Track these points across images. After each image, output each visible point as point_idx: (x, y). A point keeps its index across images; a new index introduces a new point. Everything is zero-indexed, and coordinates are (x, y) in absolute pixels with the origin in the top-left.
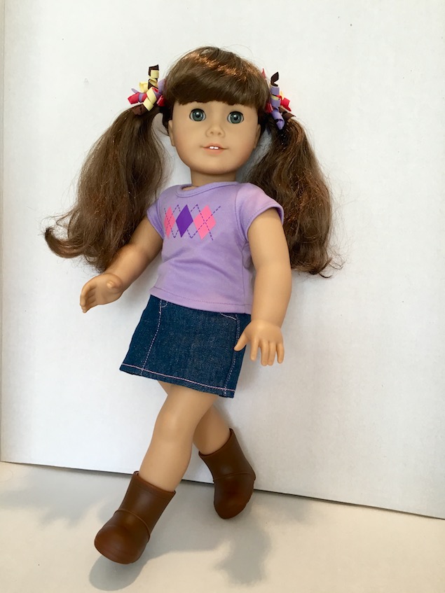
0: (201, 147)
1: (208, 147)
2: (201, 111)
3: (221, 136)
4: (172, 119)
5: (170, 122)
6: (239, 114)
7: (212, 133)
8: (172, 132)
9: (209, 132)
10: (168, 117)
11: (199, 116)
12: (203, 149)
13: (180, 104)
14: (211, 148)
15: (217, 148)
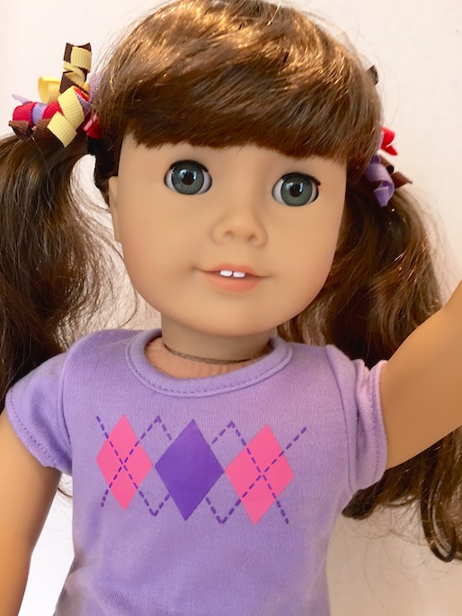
0: (196, 269)
9: (219, 233)
13: (139, 143)
14: (223, 273)
15: (242, 275)
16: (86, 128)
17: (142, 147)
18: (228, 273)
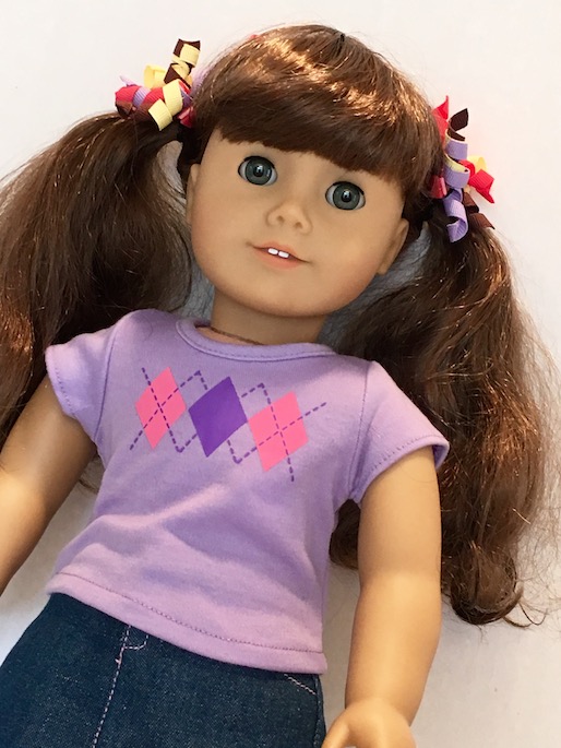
0: (249, 244)
1: (264, 250)
2: (269, 164)
3: (301, 230)
4: (199, 163)
5: (194, 169)
6: (358, 190)
7: (281, 219)
8: (194, 190)
9: (273, 218)
10: (192, 155)
11: (260, 174)
12: (251, 250)
13: (224, 138)
14: (271, 251)
15: (286, 255)
16: (181, 117)
17: (225, 141)
18: (274, 252)
